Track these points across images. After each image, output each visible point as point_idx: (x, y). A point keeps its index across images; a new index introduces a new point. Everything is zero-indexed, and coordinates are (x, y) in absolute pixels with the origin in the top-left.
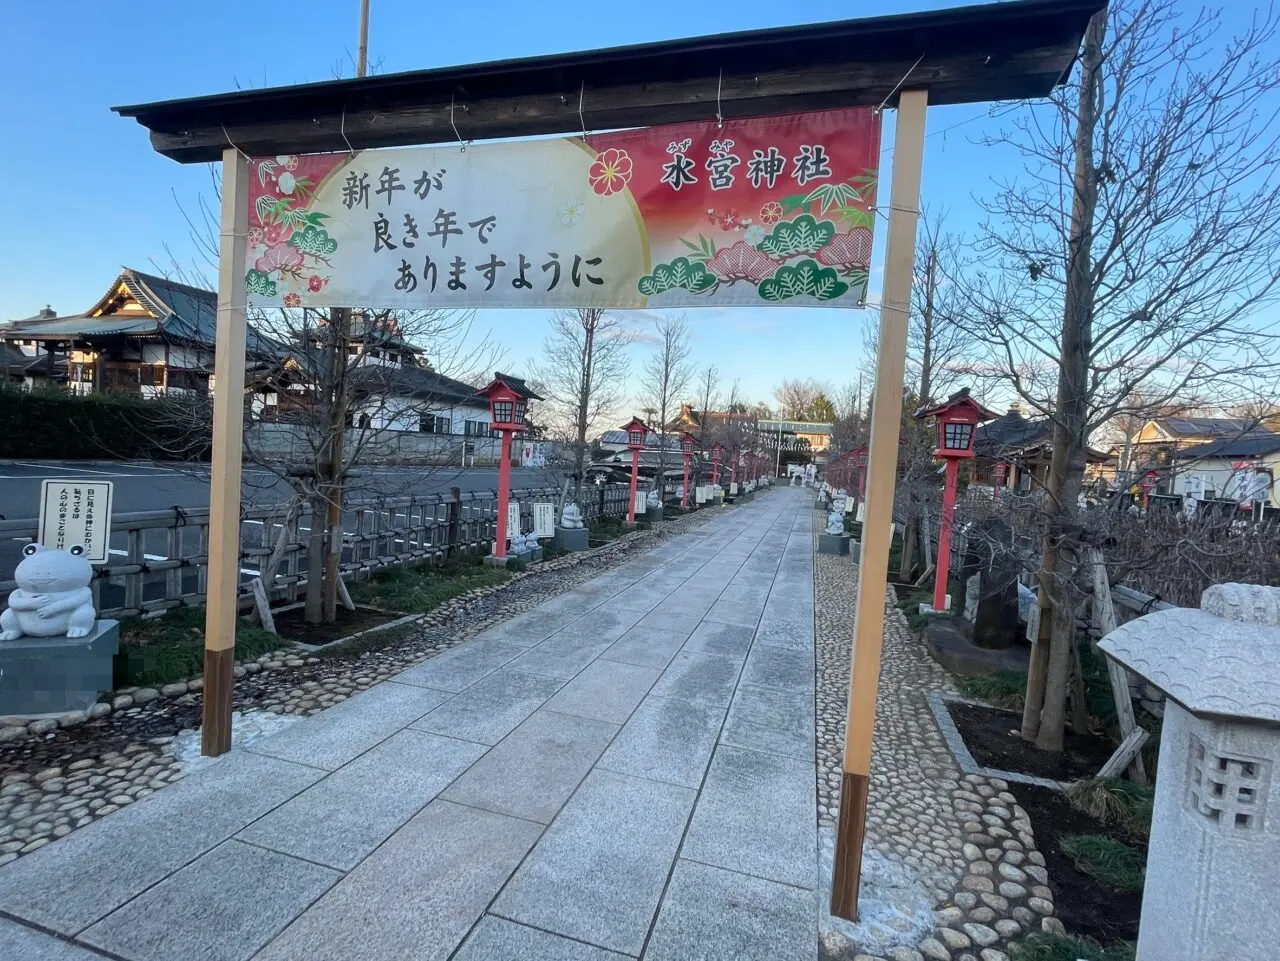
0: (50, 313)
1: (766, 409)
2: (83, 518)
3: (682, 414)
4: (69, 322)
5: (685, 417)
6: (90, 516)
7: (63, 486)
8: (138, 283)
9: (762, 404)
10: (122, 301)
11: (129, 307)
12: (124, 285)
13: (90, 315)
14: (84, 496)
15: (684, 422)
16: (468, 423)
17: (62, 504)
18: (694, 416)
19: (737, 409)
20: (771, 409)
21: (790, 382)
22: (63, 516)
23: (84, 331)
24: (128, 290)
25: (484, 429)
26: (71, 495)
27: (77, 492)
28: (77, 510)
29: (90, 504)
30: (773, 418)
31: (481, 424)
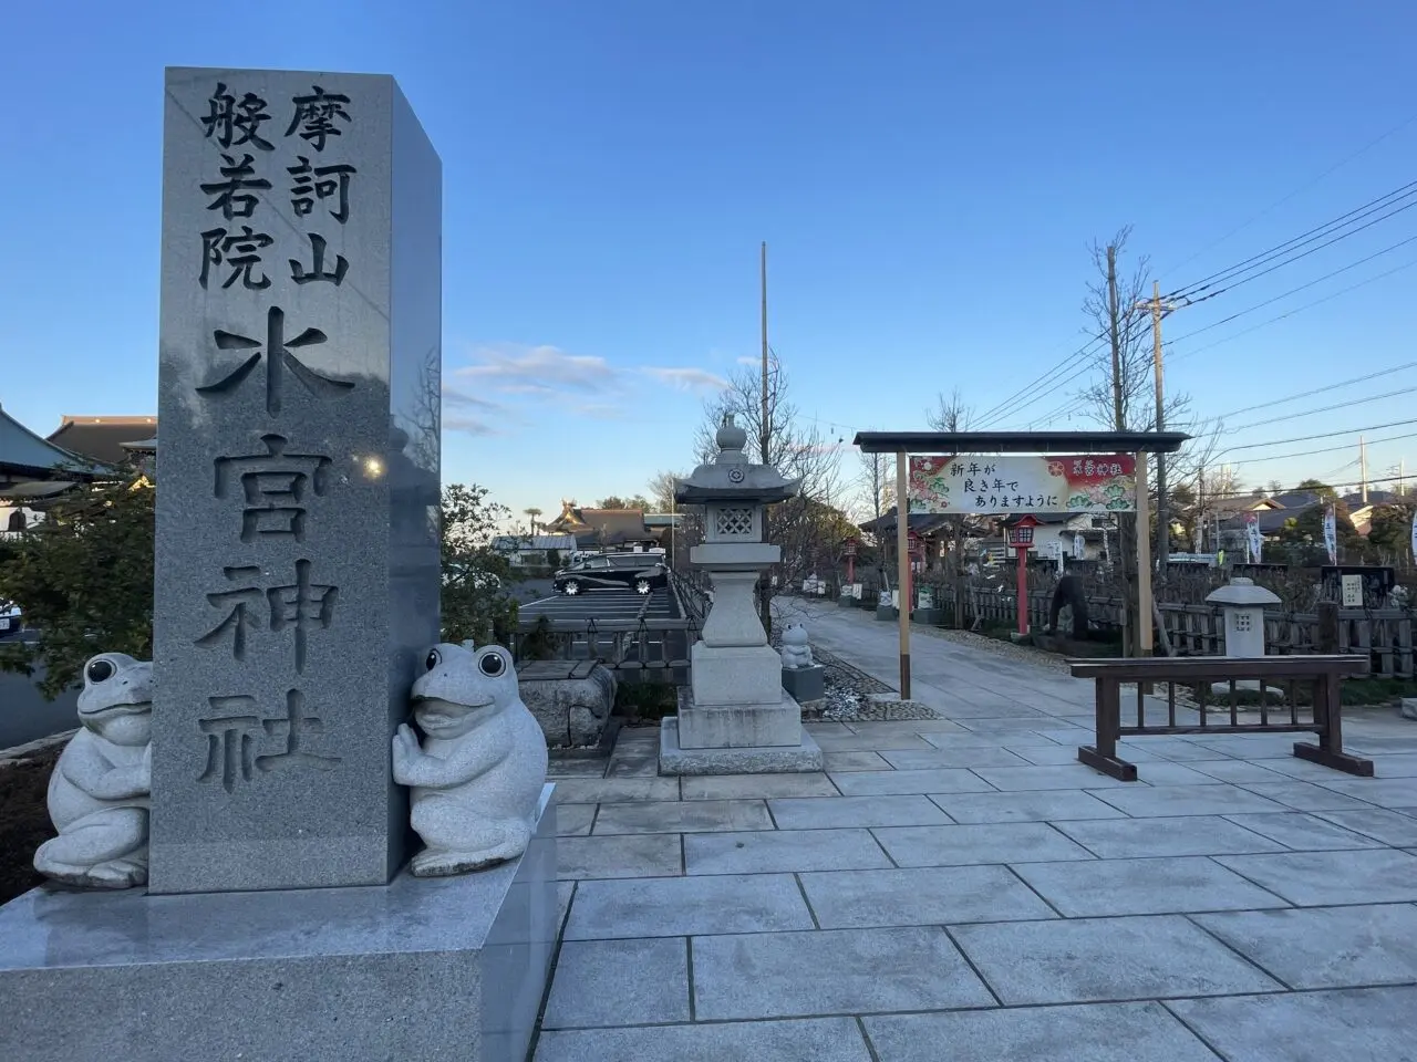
1: (643, 502)
3: (565, 512)
5: (568, 516)
9: (638, 497)
15: (568, 521)
18: (578, 514)
19: (613, 504)
20: (648, 502)
21: (665, 473)
30: (651, 511)
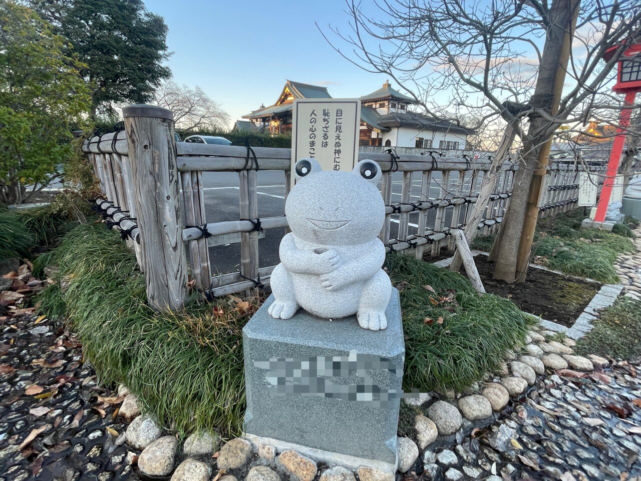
0: (263, 107)
2: (331, 147)
4: (270, 109)
6: (338, 144)
7: (311, 107)
8: (292, 86)
10: (286, 96)
11: (290, 98)
12: (287, 89)
13: (276, 105)
14: (333, 117)
16: (441, 142)
17: (311, 130)
22: (312, 144)
23: (275, 111)
24: (289, 91)
25: (450, 144)
26: (320, 117)
27: (326, 113)
28: (325, 136)
29: (339, 129)
31: (449, 142)
